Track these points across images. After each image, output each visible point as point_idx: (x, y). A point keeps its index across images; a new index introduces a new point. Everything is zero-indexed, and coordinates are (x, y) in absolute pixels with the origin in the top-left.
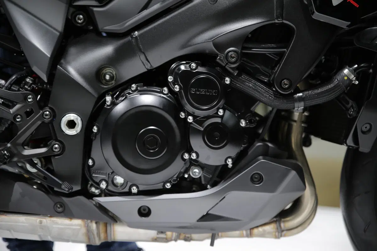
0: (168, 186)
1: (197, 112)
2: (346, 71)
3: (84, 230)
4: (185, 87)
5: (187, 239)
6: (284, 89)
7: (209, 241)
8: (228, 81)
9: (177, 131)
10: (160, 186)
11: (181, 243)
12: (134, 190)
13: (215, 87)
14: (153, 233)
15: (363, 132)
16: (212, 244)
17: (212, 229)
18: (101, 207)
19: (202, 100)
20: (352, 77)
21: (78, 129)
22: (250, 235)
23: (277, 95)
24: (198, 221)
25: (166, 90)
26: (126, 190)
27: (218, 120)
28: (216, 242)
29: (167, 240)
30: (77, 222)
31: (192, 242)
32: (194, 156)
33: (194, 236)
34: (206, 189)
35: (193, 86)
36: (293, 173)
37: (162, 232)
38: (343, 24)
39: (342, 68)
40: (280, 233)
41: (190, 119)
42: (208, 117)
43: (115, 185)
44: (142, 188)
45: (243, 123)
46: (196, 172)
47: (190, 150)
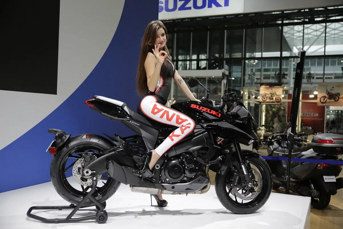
0: (179, 182)
1: (188, 166)
2: (219, 157)
3: (158, 191)
4: (186, 160)
5: (180, 194)
6: (206, 161)
7: (186, 195)
8: (195, 159)
9: (182, 169)
10: (177, 182)
11: (178, 195)
12: (171, 182)
13: (192, 160)
14: (172, 192)
15: (222, 171)
16: (187, 195)
17: (187, 192)
18: (163, 186)
19: (189, 163)
20: (221, 158)
21: (159, 168)
22: (195, 193)
23: (205, 162)
24: (185, 190)
25: (180, 160)
26: (169, 182)
27: (192, 167)
28: (188, 194)
29: (175, 194)
30: (157, 189)
31: (181, 195)
32: (186, 175)
33: (182, 193)
34: (187, 182)
35: (188, 160)
36: (207, 179)
37: (175, 192)
38: (219, 148)
39: (219, 156)
40: (202, 193)
41: (186, 167)
42: (190, 167)
43: (167, 181)
44: (173, 182)
45: (197, 168)
46: (185, 179)
47: (185, 174)
